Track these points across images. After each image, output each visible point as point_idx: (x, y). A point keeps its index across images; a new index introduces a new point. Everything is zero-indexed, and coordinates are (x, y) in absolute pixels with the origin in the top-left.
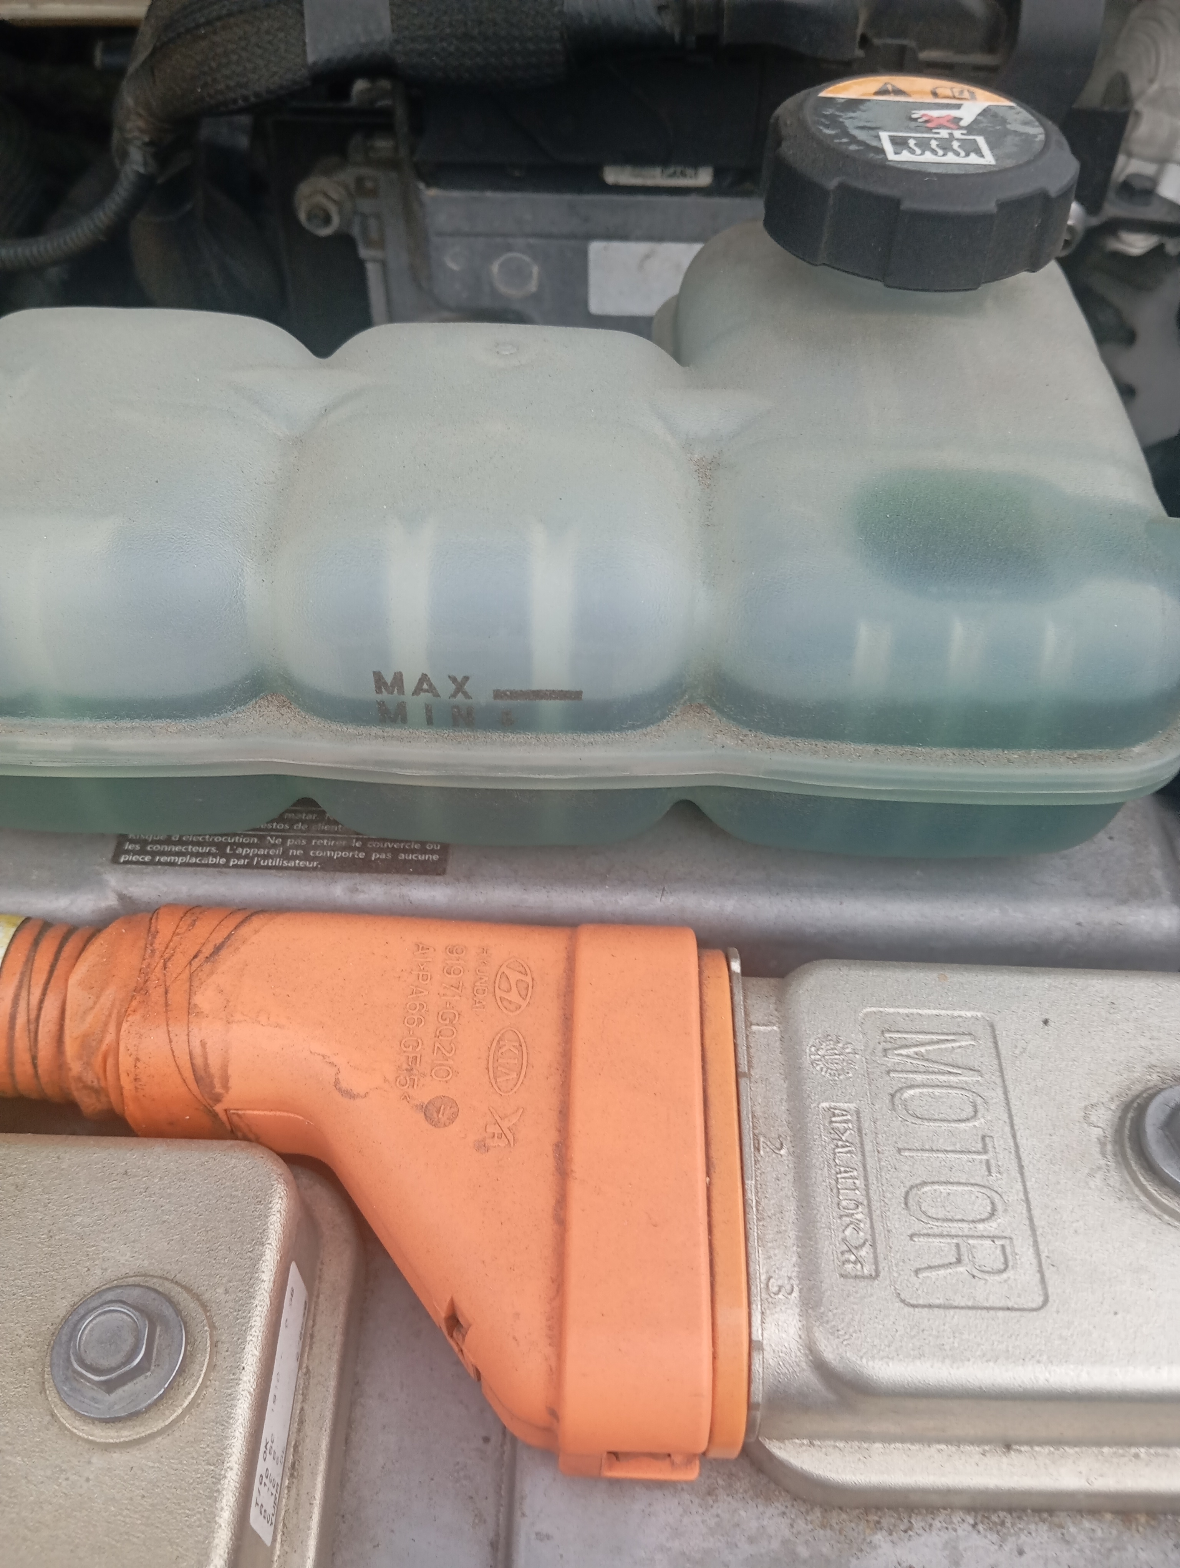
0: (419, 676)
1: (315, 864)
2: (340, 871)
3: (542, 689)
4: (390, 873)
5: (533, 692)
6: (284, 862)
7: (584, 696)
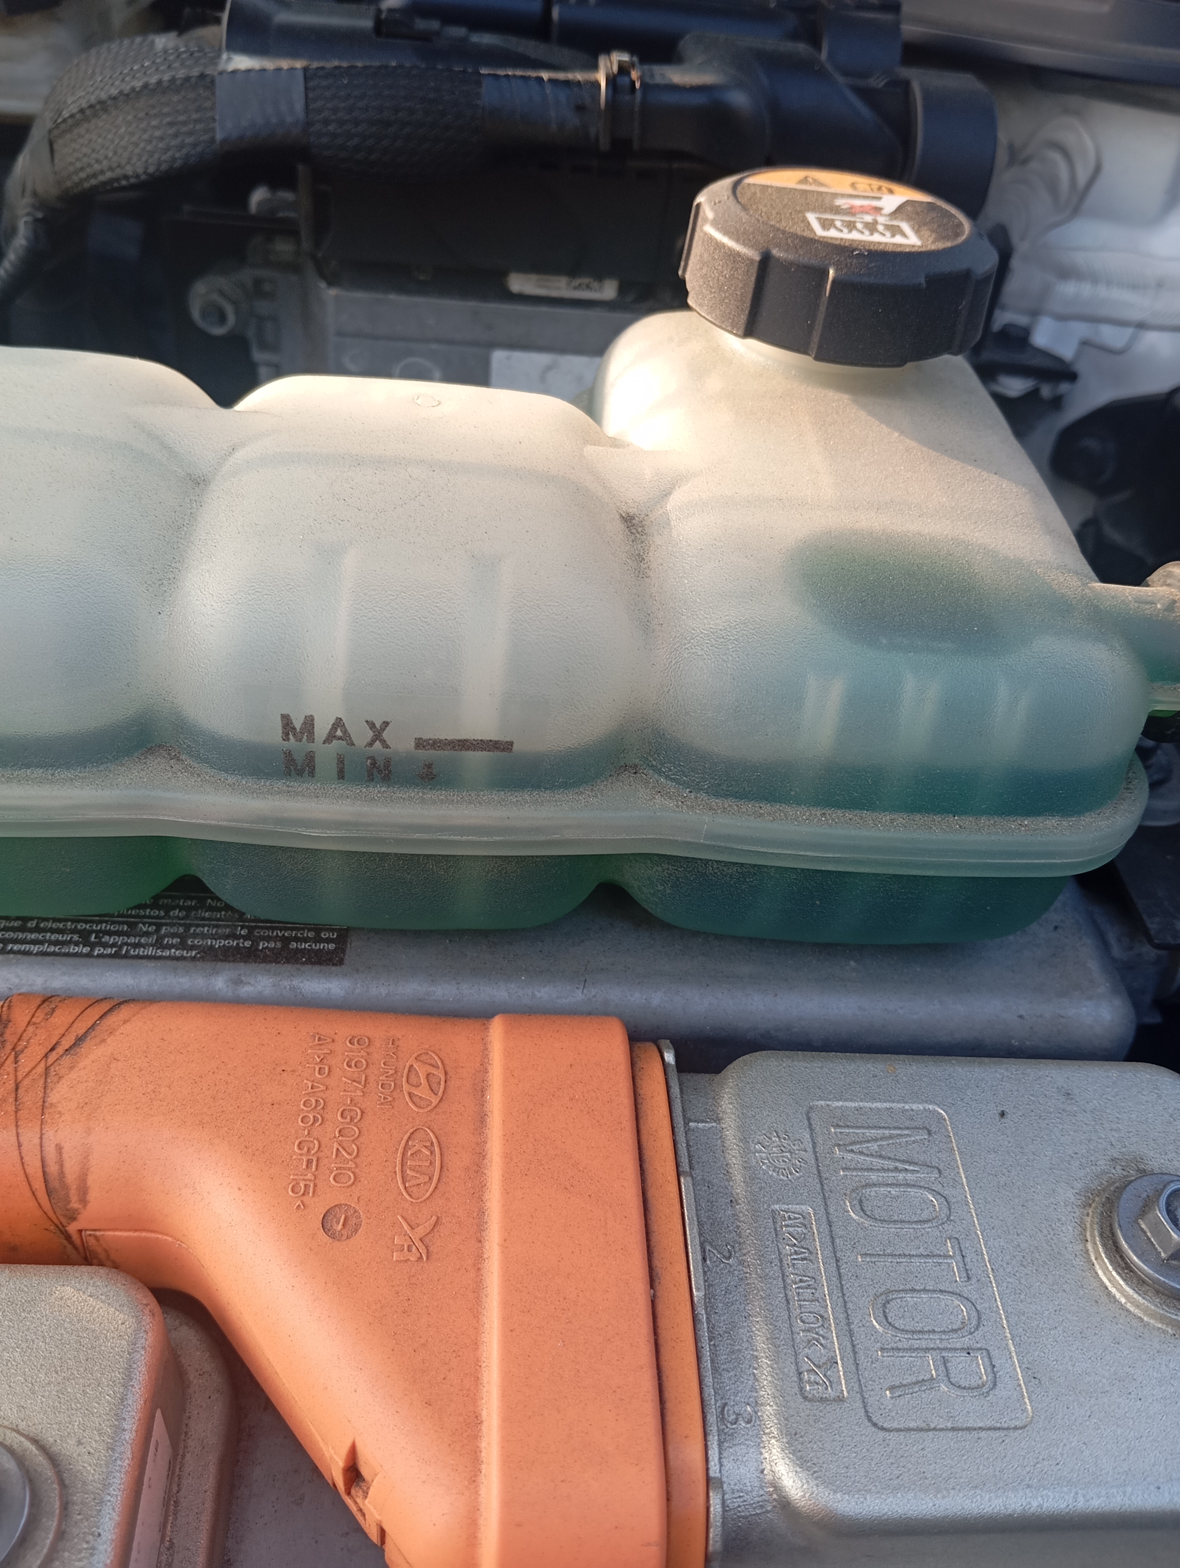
0: (332, 721)
1: (194, 953)
2: (221, 961)
3: (469, 738)
4: (279, 962)
5: (459, 741)
6: (158, 951)
7: (515, 747)
